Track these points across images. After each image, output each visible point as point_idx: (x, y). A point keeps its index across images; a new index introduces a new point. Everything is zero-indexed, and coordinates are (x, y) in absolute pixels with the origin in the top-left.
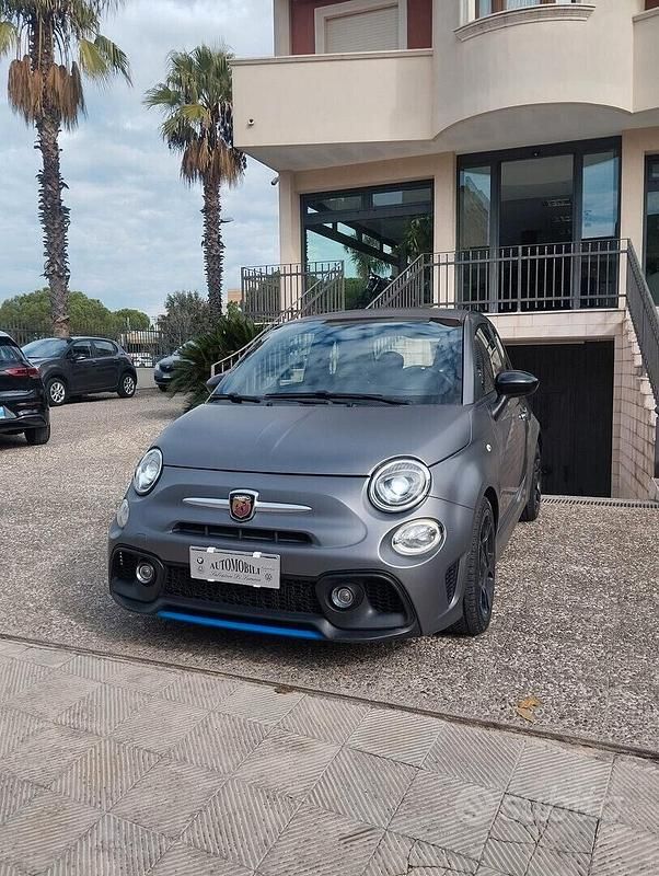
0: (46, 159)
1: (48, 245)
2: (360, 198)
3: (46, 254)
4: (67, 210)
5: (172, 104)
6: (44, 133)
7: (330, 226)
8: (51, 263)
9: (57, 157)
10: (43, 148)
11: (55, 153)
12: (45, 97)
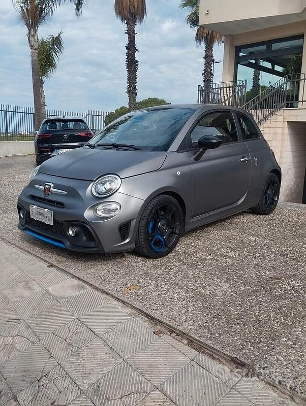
0: (129, 38)
1: (129, 78)
2: (265, 46)
3: (128, 82)
4: (137, 62)
5: (193, 6)
6: (129, 26)
7: (253, 61)
8: (130, 86)
9: (134, 37)
10: (128, 33)
11: (133, 35)
12: (129, 9)
